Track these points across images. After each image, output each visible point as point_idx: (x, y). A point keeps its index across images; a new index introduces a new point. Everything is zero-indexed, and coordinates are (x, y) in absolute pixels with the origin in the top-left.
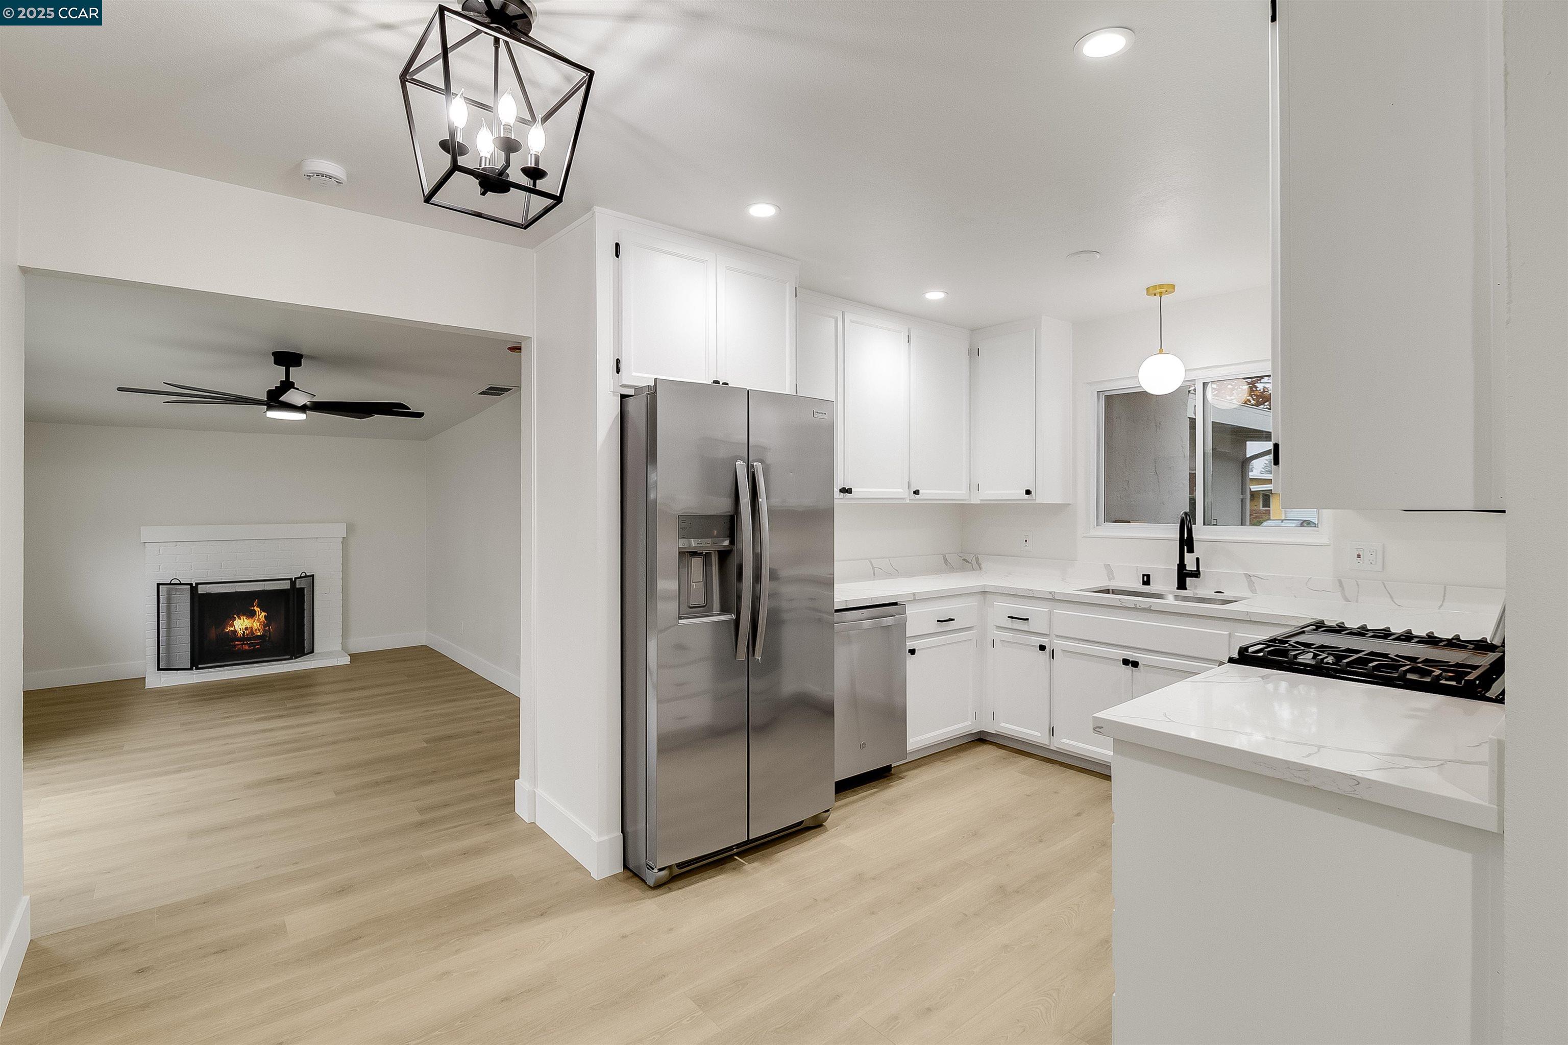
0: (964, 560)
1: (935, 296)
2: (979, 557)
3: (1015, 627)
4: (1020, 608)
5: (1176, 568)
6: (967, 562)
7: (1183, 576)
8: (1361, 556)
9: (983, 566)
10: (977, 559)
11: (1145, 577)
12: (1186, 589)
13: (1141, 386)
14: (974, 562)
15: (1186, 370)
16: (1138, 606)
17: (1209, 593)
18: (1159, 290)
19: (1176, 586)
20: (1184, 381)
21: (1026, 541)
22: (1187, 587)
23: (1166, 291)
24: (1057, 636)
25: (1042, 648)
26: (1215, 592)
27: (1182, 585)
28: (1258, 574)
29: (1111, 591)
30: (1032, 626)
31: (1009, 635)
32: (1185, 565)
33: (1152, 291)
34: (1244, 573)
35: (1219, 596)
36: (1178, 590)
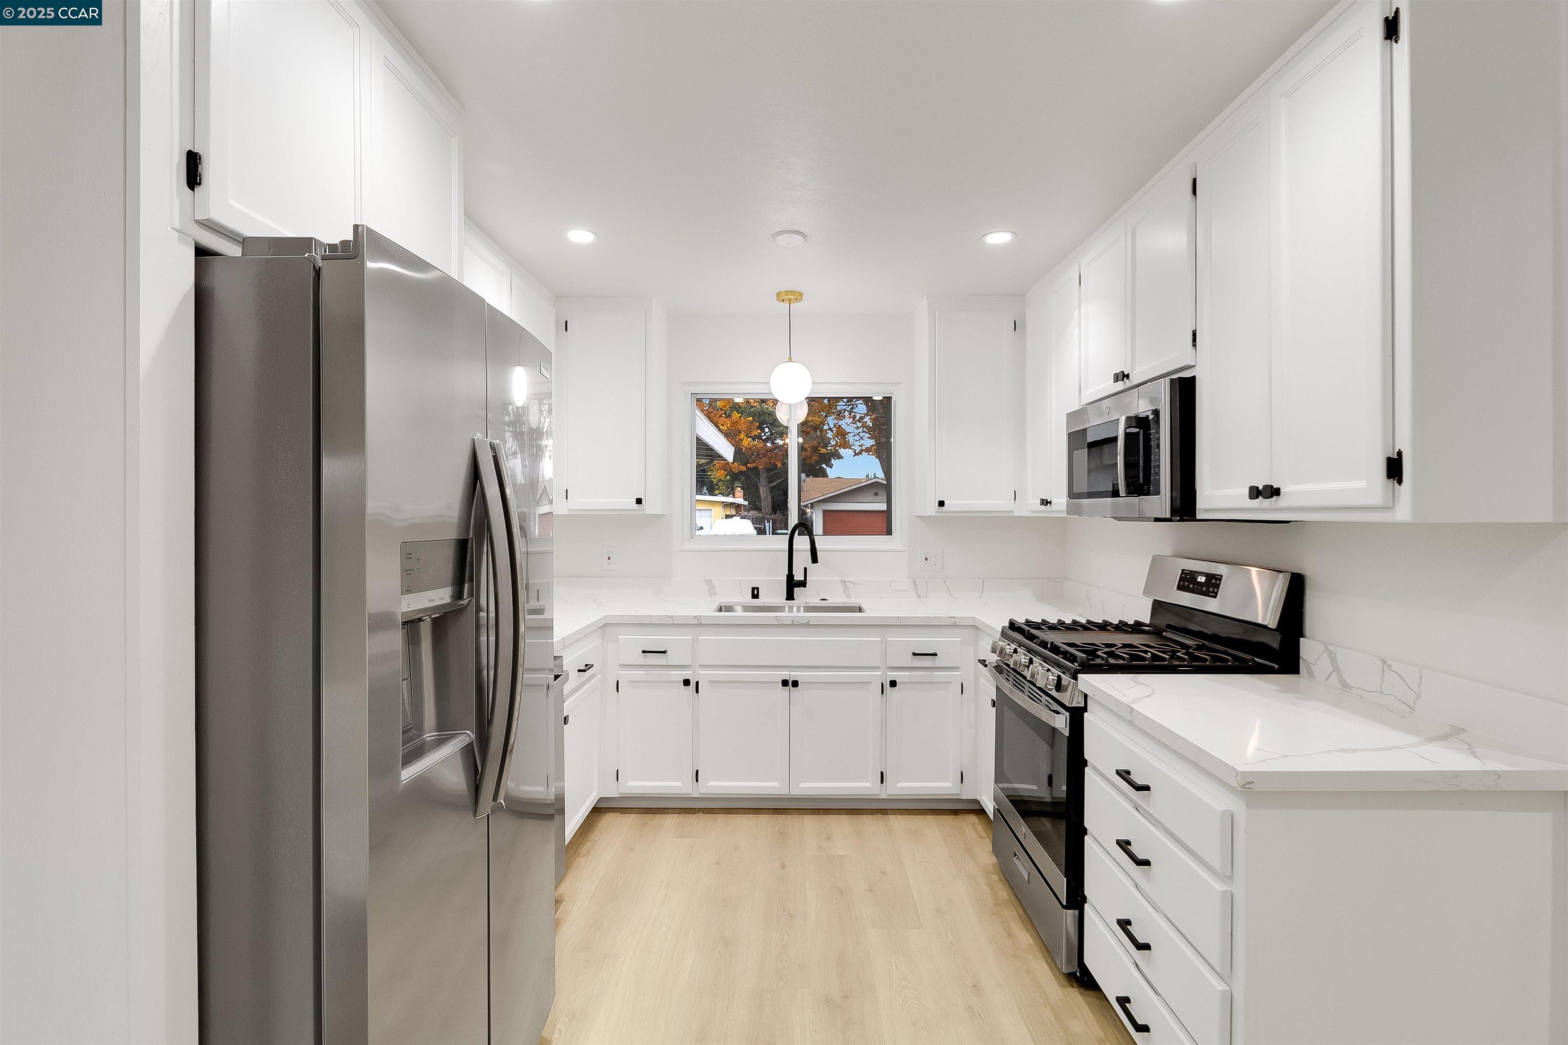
1: (581, 236)
3: (648, 663)
4: (654, 640)
5: (786, 579)
7: (792, 585)
8: (928, 559)
11: (756, 591)
12: (794, 599)
13: (772, 393)
15: (813, 382)
16: (795, 622)
17: (816, 601)
18: (789, 297)
19: (785, 597)
21: (609, 558)
22: (795, 597)
23: (796, 299)
24: (701, 666)
25: (687, 682)
26: (821, 600)
27: (790, 596)
28: (850, 579)
29: (723, 608)
30: (672, 658)
31: (640, 674)
32: (794, 575)
33: (781, 297)
34: (840, 580)
35: (824, 603)
36: (787, 601)
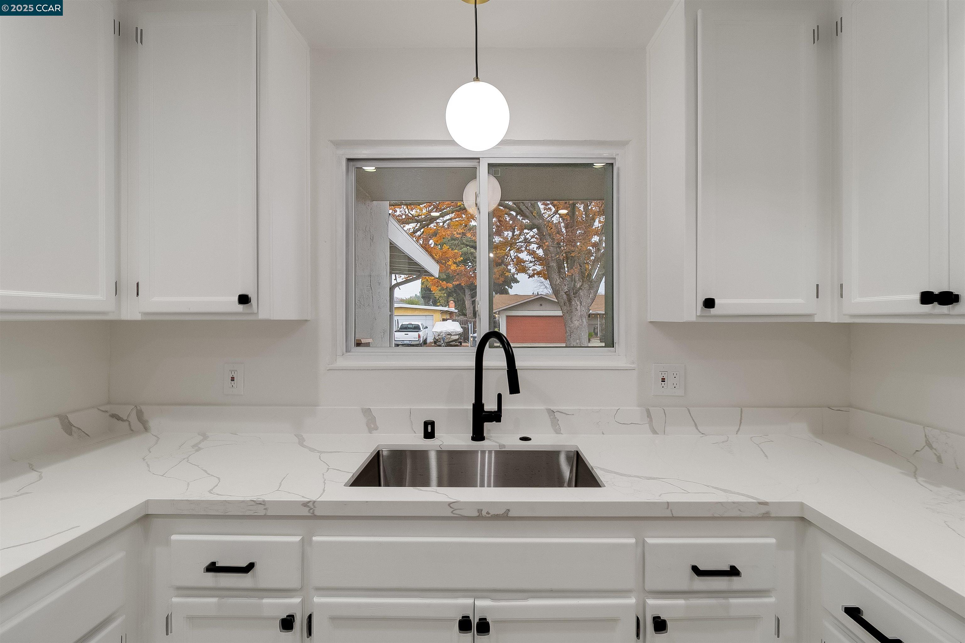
0: (114, 416)
2: (143, 408)
5: (472, 409)
6: (119, 418)
7: (481, 419)
8: (666, 380)
9: (152, 424)
10: (140, 415)
11: (430, 426)
12: (483, 439)
14: (133, 419)
16: (484, 514)
19: (472, 436)
20: (503, 142)
21: (232, 380)
22: (484, 436)
24: (317, 590)
25: (288, 622)
26: (521, 439)
27: (478, 435)
28: (561, 408)
32: (483, 404)
34: (547, 409)
36: (474, 442)
